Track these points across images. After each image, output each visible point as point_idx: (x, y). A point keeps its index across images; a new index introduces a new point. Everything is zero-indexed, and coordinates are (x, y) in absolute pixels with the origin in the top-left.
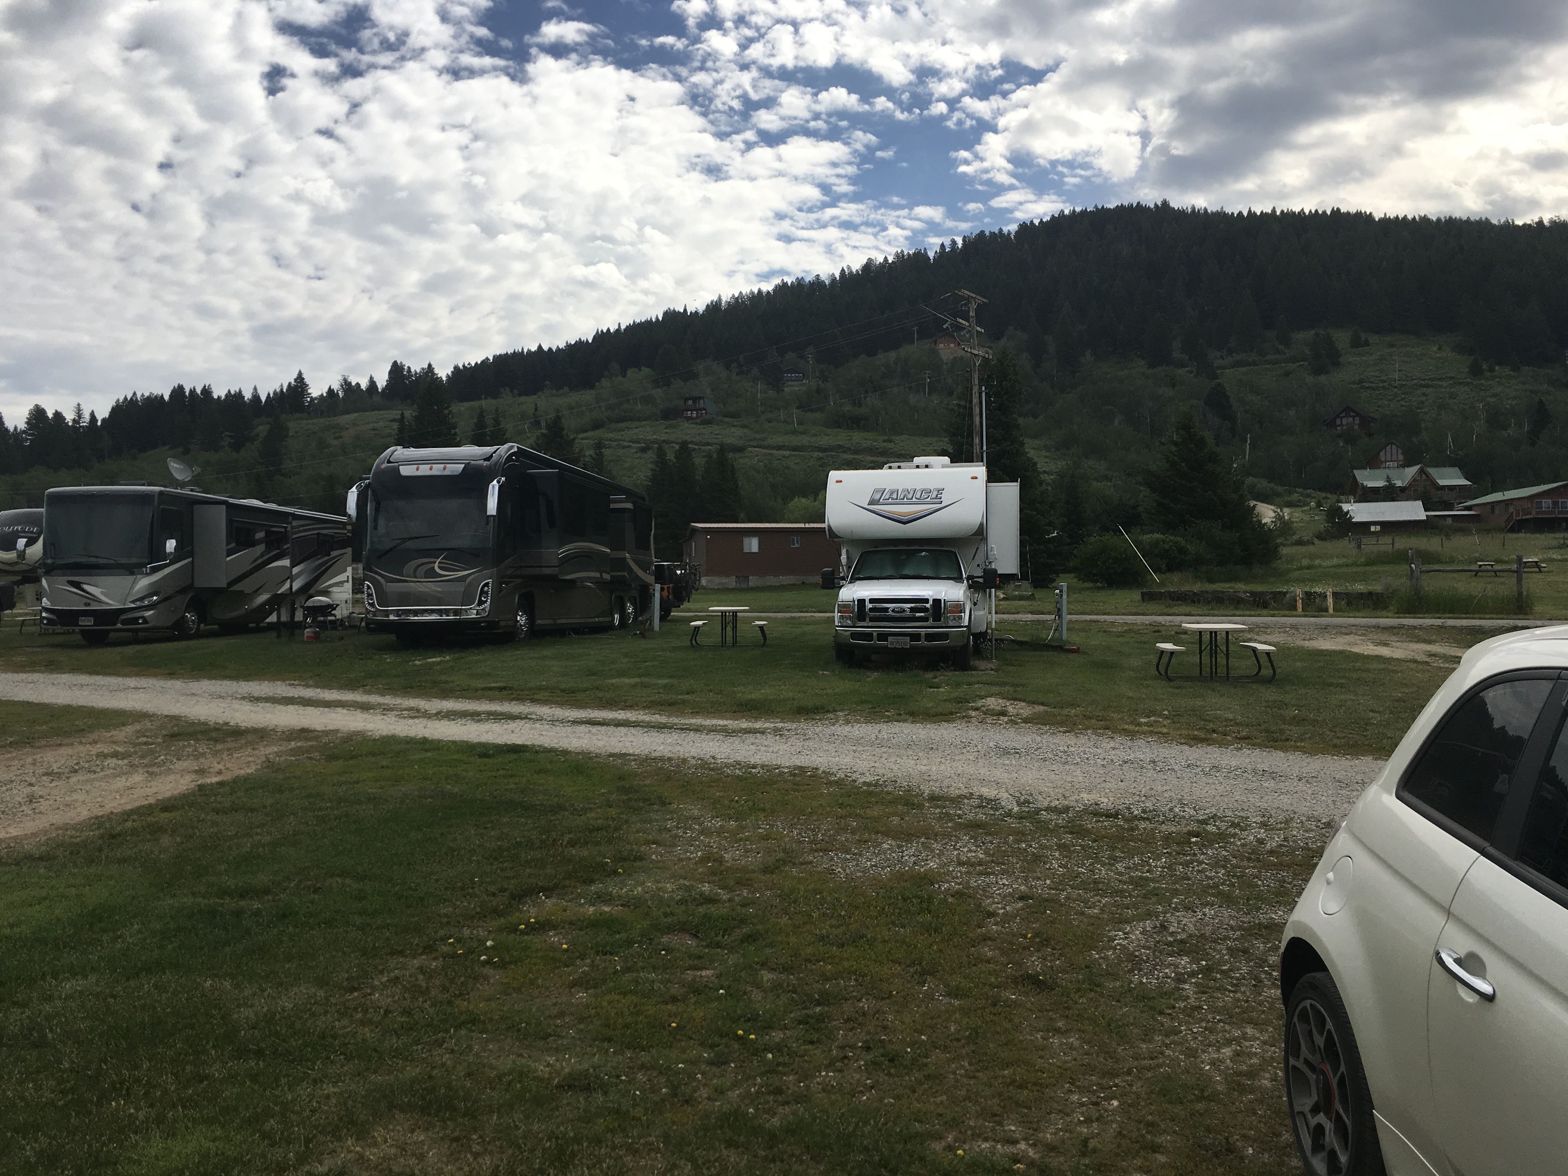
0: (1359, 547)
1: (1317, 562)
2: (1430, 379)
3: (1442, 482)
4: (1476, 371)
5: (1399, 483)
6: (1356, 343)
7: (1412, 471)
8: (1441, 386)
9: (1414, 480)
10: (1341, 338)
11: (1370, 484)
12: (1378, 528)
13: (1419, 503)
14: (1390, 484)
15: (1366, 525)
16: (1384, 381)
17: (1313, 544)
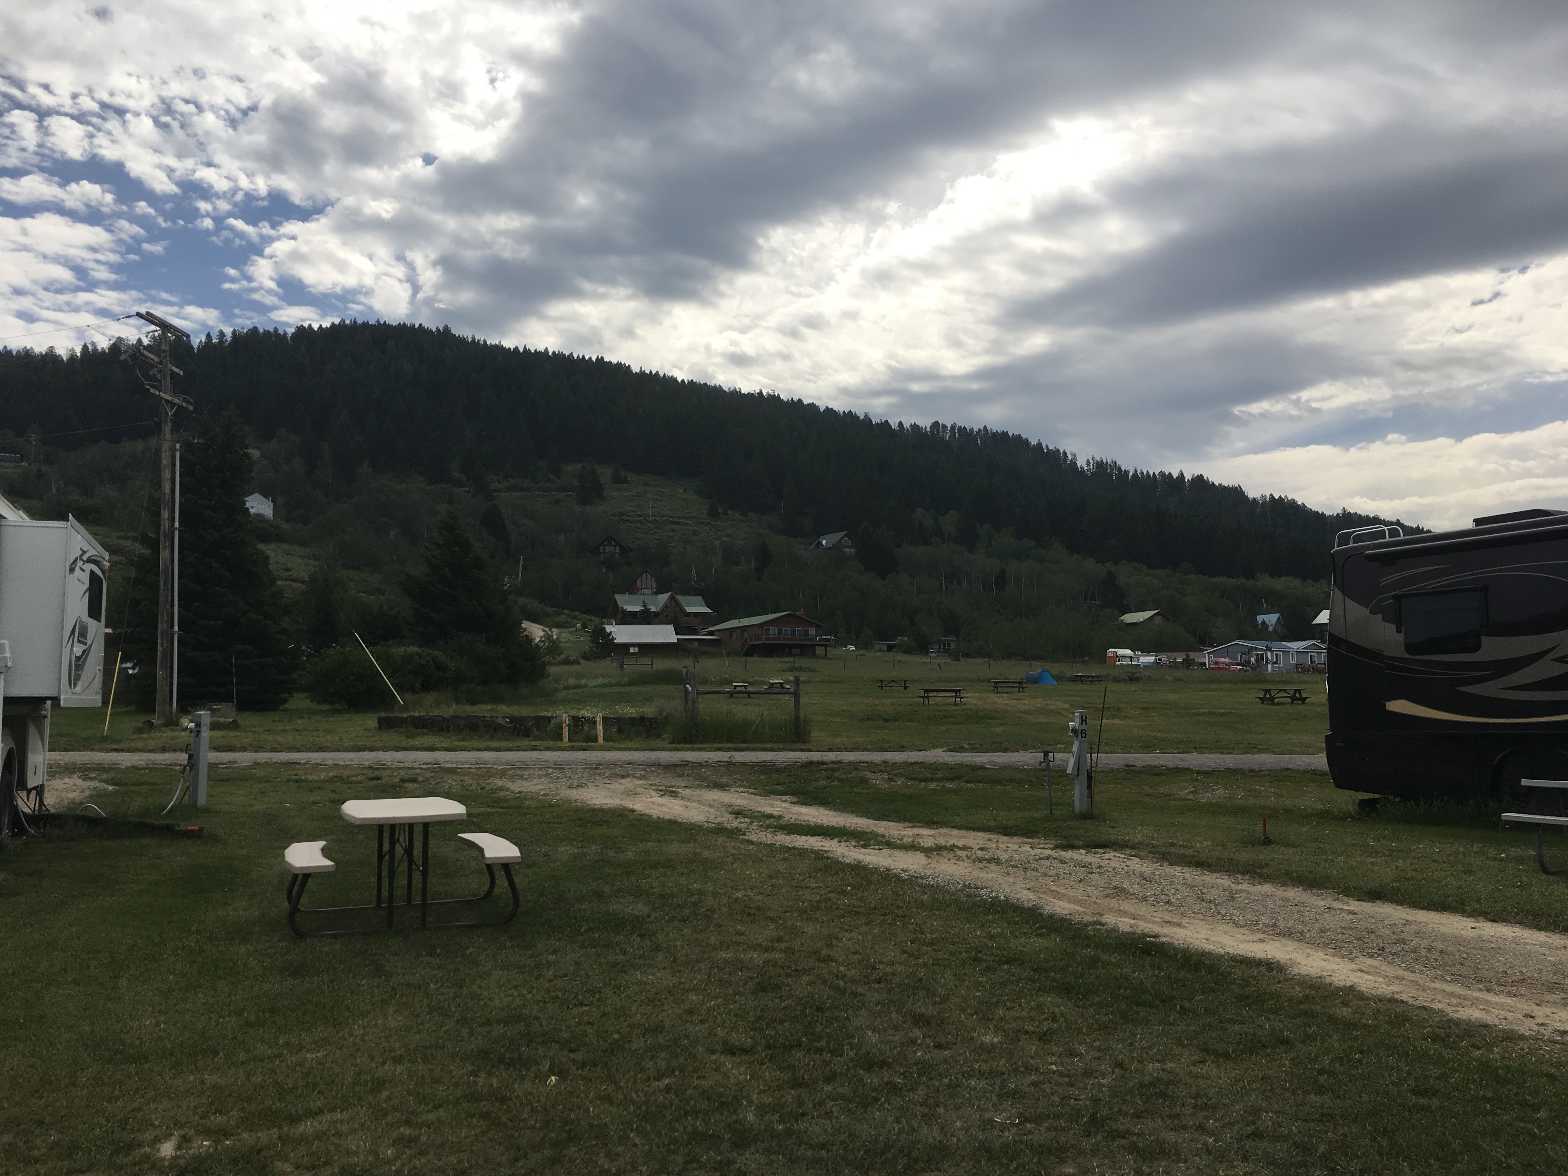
0: (622, 667)
1: (584, 681)
2: (678, 517)
3: (689, 609)
4: (713, 513)
5: (653, 609)
6: (617, 480)
7: (664, 597)
8: (688, 525)
9: (666, 606)
10: (605, 473)
11: (630, 608)
12: (637, 649)
13: (671, 628)
14: (646, 608)
15: (626, 646)
16: (640, 516)
17: (579, 663)
